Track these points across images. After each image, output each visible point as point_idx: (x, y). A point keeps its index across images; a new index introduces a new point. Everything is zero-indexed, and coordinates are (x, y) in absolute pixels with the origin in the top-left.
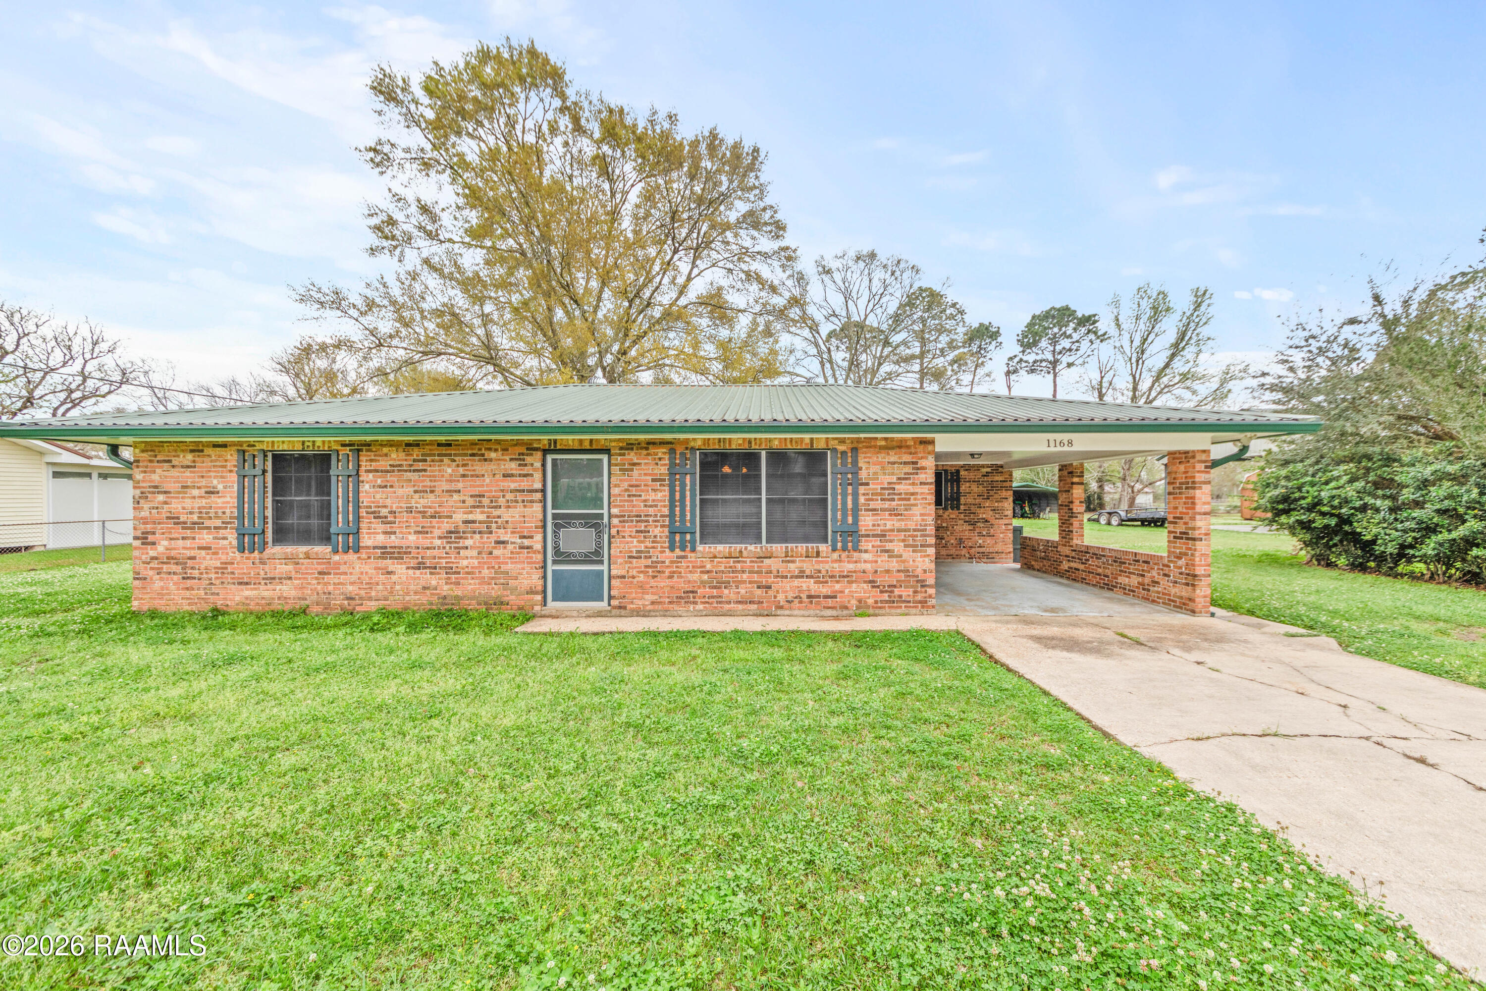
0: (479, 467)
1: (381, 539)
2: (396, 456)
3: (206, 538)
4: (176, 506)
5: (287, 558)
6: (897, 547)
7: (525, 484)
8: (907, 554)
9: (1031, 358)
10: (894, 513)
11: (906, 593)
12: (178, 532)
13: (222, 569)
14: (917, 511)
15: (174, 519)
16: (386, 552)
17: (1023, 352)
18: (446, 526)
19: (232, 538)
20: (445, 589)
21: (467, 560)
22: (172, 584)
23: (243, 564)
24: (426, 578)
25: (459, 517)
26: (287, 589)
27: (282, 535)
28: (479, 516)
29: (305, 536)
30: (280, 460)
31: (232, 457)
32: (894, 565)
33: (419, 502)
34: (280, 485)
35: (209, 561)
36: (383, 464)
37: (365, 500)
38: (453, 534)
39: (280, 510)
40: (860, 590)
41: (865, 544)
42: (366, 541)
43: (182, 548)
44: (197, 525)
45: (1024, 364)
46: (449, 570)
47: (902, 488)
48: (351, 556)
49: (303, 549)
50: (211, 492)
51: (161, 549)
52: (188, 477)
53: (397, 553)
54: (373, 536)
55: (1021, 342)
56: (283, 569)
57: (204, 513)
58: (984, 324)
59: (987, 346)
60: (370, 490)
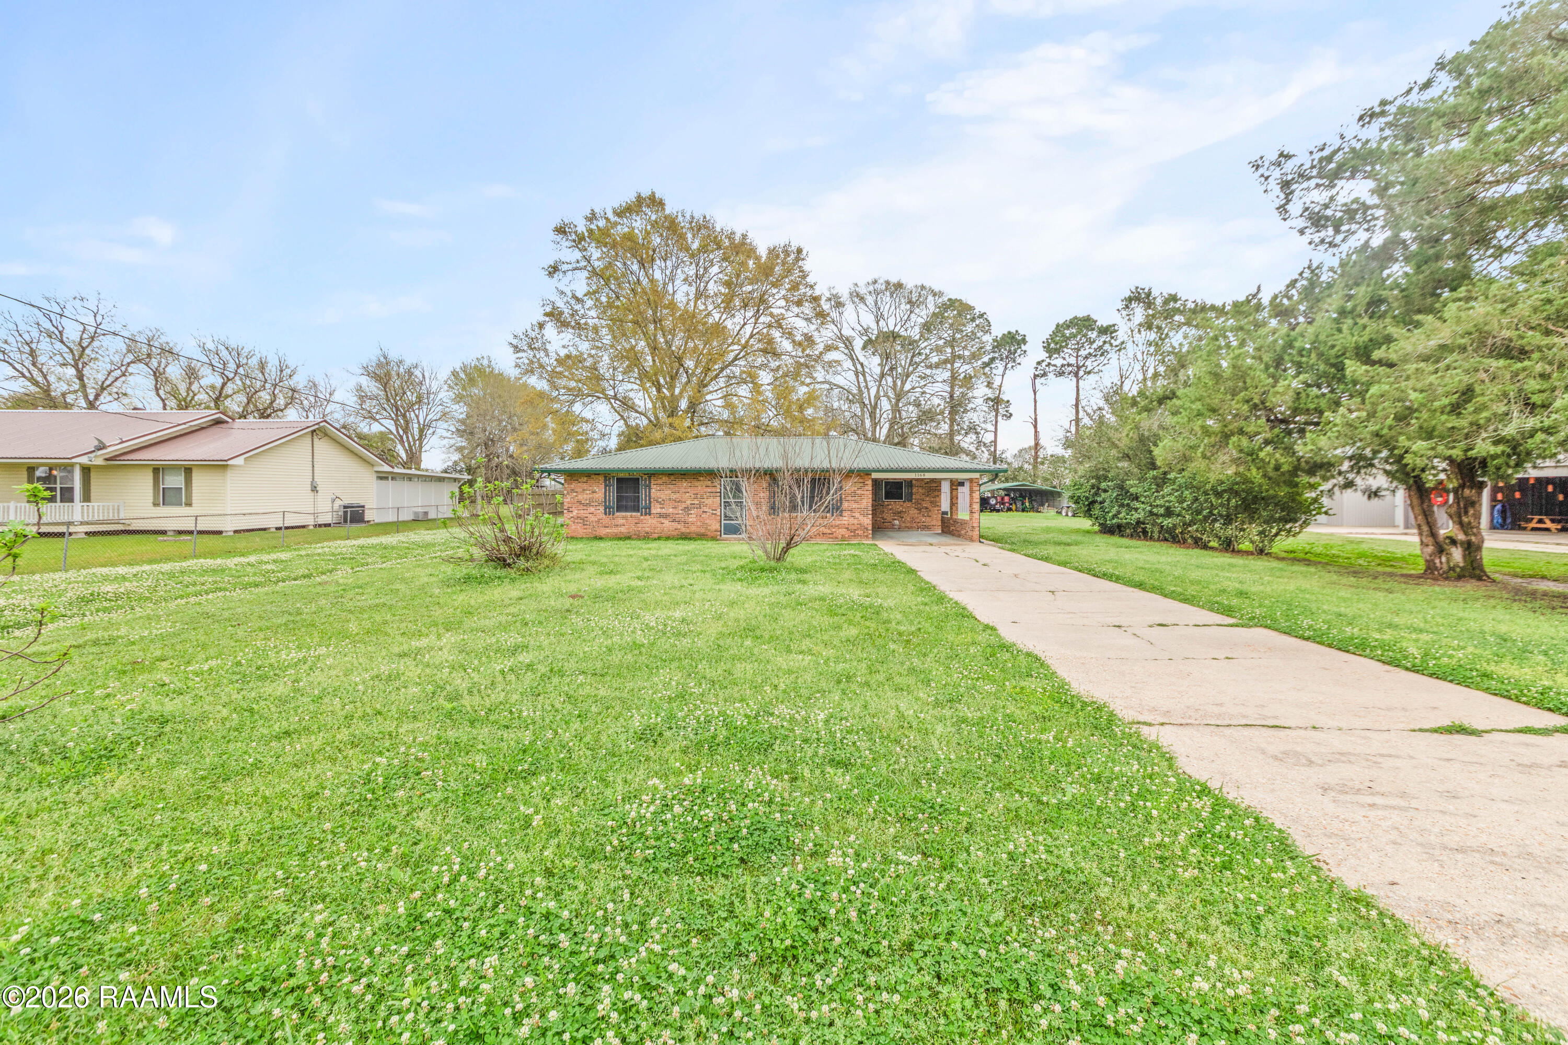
0: (697, 483)
1: (659, 510)
2: (665, 479)
3: (592, 509)
4: (580, 497)
5: (623, 517)
6: (857, 515)
7: (713, 490)
8: (861, 518)
9: (1059, 362)
10: (856, 502)
11: (860, 532)
12: (581, 507)
13: (598, 521)
14: (865, 501)
15: (580, 502)
16: (661, 516)
17: (1050, 357)
18: (684, 505)
19: (602, 509)
20: (684, 530)
21: (692, 518)
22: (579, 527)
23: (606, 520)
24: (675, 525)
25: (689, 502)
26: (623, 529)
27: (619, 509)
28: (696, 502)
29: (626, 509)
30: (620, 480)
31: (602, 478)
32: (856, 522)
33: (674, 496)
34: (619, 489)
35: (593, 518)
36: (660, 482)
37: (653, 495)
38: (687, 509)
39: (619, 499)
40: (843, 531)
41: (845, 514)
42: (653, 511)
43: (583, 513)
44: (589, 505)
45: (1052, 368)
46: (685, 523)
47: (859, 492)
48: (648, 517)
49: (629, 514)
50: (594, 492)
51: (574, 513)
52: (585, 486)
53: (665, 516)
54: (656, 509)
55: (1047, 348)
56: (621, 521)
57: (591, 500)
58: (1009, 333)
59: (1015, 352)
60: (655, 492)
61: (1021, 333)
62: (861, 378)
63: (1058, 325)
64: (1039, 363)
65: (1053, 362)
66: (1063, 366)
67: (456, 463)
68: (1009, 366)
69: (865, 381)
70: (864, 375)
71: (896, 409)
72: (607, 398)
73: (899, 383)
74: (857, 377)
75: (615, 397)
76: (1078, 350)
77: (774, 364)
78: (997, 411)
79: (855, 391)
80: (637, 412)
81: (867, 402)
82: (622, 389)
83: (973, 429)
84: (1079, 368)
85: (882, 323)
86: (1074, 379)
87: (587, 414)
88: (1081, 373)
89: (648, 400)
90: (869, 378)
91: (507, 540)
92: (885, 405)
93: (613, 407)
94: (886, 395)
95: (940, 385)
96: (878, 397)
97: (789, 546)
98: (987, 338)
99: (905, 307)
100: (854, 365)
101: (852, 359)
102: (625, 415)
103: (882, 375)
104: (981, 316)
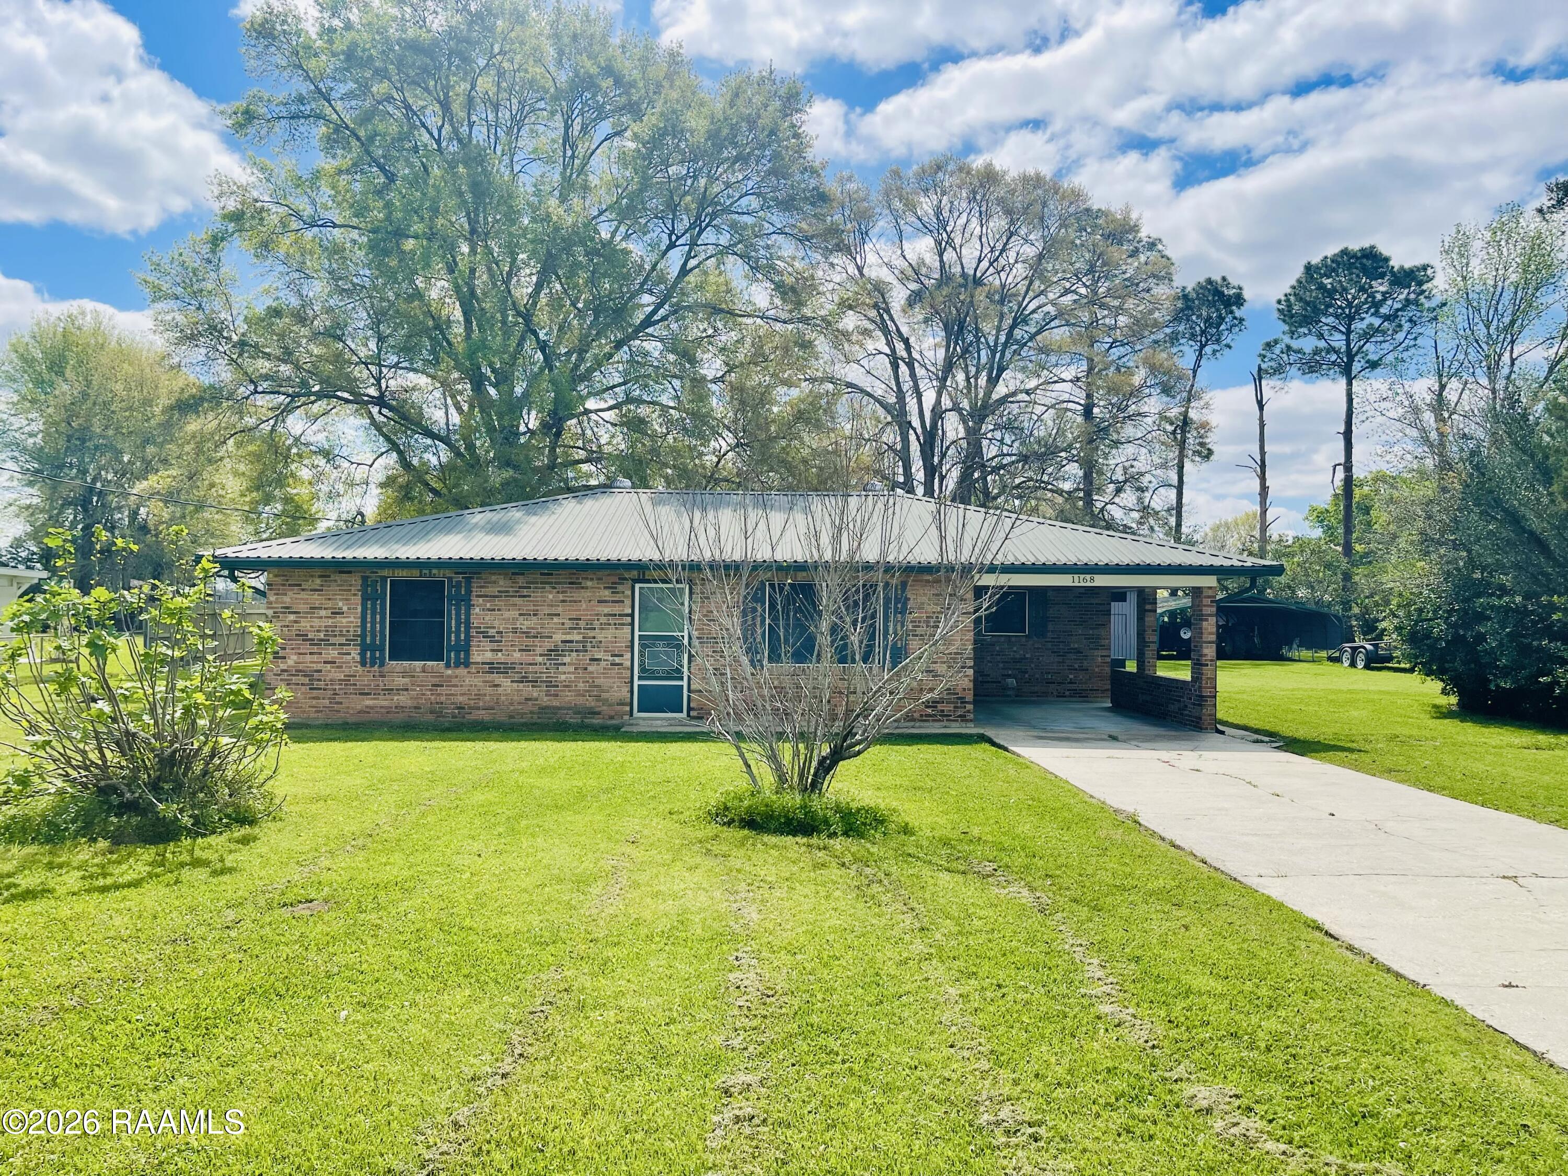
0: (577, 595)
1: (489, 656)
2: (504, 583)
3: (332, 653)
4: (305, 625)
5: (404, 673)
6: (940, 668)
7: (617, 609)
8: (949, 674)
9: (1310, 343)
11: (947, 708)
12: (306, 648)
13: (346, 681)
14: (958, 637)
15: (303, 636)
16: (492, 668)
17: (1292, 333)
18: (548, 645)
19: (355, 654)
20: (545, 701)
21: (565, 675)
22: (300, 693)
23: (365, 677)
24: (529, 690)
25: (558, 637)
26: (404, 699)
27: (396, 652)
28: (576, 637)
29: (411, 652)
30: (398, 586)
31: (355, 581)
32: (938, 683)
33: (525, 624)
34: (396, 608)
35: (333, 674)
36: (492, 590)
37: (475, 622)
38: (554, 653)
39: (397, 629)
42: (476, 657)
43: (309, 662)
44: (325, 642)
45: (1295, 356)
46: (549, 684)
47: (945, 616)
48: (462, 671)
49: (418, 664)
50: (337, 613)
51: (290, 662)
52: (316, 599)
53: (503, 669)
54: (481, 654)
55: (1286, 314)
56: (401, 681)
57: (330, 632)
58: (1209, 281)
59: (1221, 319)
60: (480, 614)
61: (1233, 281)
62: (903, 369)
63: (1308, 268)
64: (1269, 346)
65: (1295, 344)
66: (1317, 351)
67: (18, 543)
68: (1208, 349)
69: (913, 375)
70: (910, 366)
71: (974, 438)
72: (359, 401)
73: (983, 381)
74: (895, 367)
75: (380, 401)
76: (1351, 318)
77: (728, 337)
78: (1182, 445)
79: (892, 399)
80: (429, 433)
81: (916, 423)
82: (396, 382)
83: (1133, 480)
84: (1351, 357)
85: (949, 255)
86: (1343, 382)
87: (316, 436)
88: (1356, 367)
89: (452, 410)
90: (920, 372)
91: (127, 742)
92: (953, 428)
93: (373, 422)
94: (956, 408)
95: (1067, 386)
96: (938, 413)
97: (838, 755)
98: (1161, 291)
99: (998, 223)
100: (889, 343)
101: (886, 331)
102: (401, 441)
103: (949, 367)
104: (1152, 245)
